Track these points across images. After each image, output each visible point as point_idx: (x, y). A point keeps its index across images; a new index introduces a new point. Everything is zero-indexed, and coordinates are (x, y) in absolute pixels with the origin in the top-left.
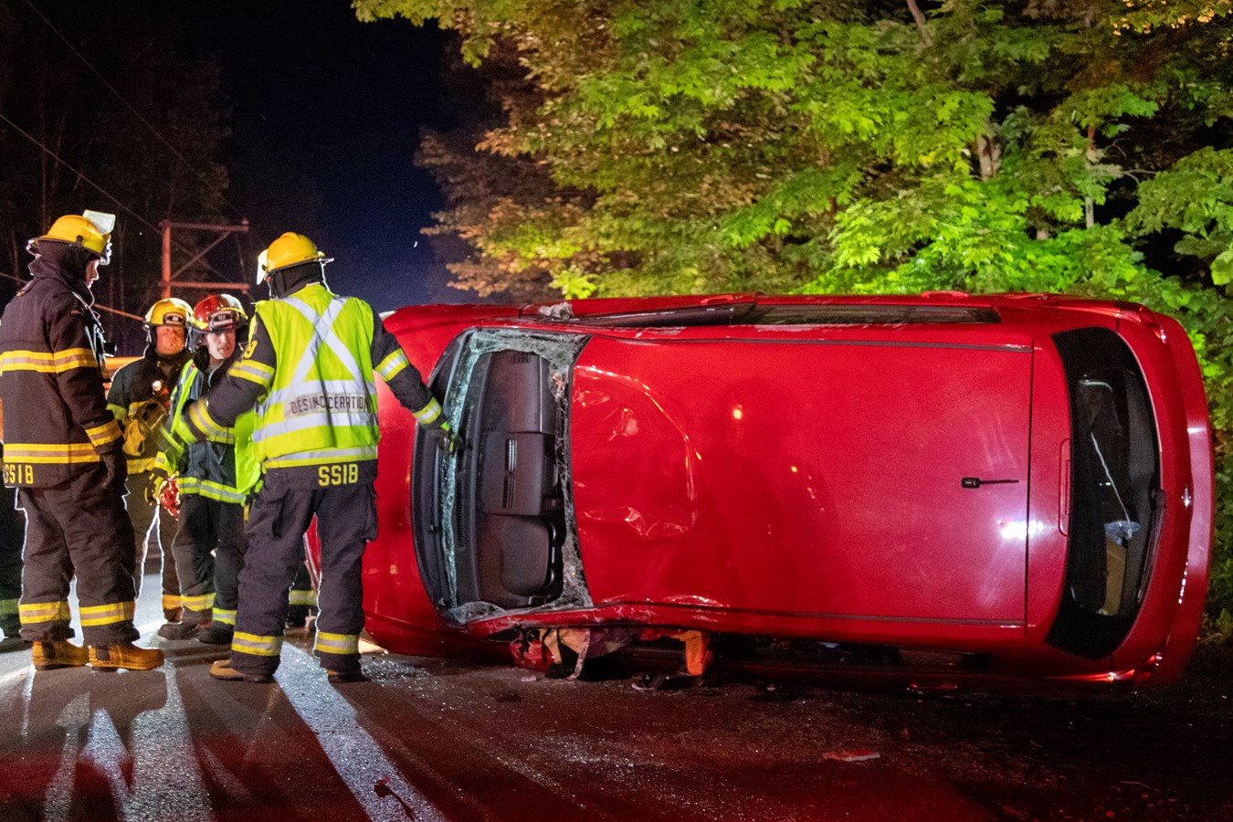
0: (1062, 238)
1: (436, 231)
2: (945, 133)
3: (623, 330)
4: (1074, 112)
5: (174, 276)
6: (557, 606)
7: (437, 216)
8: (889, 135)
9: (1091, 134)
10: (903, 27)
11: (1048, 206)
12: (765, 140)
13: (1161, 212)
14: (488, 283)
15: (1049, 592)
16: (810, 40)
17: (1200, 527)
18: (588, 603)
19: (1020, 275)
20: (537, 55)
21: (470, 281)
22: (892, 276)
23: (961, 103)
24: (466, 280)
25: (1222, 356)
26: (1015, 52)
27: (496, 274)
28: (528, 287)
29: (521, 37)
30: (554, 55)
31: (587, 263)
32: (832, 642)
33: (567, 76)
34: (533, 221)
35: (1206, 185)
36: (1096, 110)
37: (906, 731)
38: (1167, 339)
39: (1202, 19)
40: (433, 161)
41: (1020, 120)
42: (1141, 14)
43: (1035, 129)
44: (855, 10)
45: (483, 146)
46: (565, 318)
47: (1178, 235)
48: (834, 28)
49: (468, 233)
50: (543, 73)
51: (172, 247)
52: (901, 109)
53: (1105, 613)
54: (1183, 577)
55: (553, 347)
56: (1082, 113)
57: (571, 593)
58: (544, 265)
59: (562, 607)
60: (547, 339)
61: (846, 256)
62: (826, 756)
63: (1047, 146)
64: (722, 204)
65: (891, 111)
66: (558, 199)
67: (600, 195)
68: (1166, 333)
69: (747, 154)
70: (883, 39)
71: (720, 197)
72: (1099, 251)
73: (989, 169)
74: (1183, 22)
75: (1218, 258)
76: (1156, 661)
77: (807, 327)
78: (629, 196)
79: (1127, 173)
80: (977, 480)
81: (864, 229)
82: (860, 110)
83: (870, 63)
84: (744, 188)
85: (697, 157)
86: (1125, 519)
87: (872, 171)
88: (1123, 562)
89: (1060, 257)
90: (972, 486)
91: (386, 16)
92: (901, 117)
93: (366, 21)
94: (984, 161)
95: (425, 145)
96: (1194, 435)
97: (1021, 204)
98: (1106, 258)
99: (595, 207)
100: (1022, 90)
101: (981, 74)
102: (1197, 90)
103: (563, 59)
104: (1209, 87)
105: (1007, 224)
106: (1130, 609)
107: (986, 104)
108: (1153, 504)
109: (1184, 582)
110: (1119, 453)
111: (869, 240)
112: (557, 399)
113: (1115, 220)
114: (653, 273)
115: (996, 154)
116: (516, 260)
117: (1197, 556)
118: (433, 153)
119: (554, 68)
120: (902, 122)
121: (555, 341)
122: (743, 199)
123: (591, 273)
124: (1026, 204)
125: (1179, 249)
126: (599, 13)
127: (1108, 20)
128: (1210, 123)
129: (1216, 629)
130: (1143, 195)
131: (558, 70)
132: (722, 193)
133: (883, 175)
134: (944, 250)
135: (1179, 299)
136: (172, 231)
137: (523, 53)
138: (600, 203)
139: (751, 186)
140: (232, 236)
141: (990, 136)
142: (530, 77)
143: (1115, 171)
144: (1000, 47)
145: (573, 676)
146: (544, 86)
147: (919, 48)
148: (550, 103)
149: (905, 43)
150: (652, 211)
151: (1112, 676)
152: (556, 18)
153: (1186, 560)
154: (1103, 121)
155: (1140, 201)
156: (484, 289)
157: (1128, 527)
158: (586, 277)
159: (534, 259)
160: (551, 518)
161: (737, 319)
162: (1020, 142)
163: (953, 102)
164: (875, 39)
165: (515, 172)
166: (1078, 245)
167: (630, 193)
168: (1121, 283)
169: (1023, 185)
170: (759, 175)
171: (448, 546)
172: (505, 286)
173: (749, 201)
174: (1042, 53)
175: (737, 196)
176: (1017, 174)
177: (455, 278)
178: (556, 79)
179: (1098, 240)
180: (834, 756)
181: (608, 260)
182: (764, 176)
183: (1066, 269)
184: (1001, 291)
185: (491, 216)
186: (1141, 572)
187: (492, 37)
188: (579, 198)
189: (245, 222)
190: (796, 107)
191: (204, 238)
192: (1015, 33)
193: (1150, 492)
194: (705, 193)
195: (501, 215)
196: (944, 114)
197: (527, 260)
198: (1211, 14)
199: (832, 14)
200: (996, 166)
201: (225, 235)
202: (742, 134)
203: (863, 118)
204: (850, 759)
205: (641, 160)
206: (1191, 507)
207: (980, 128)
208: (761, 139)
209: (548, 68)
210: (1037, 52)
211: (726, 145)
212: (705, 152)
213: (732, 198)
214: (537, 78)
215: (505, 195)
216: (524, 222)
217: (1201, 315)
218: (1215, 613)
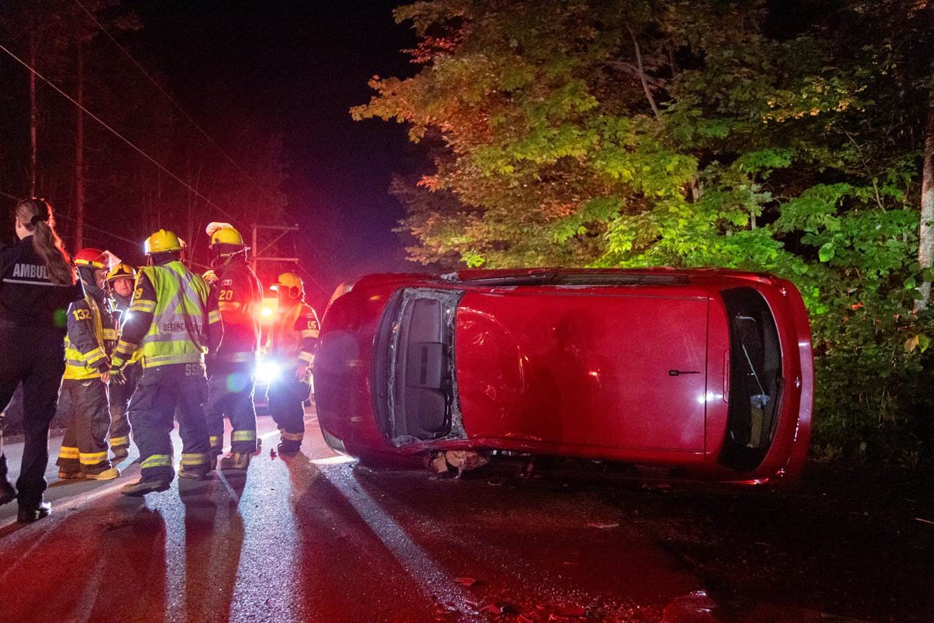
0: (737, 235)
1: (400, 230)
2: (671, 178)
3: (484, 288)
4: (742, 165)
5: (259, 254)
6: (448, 438)
7: (400, 222)
8: (640, 179)
9: (754, 177)
10: (649, 119)
11: (728, 217)
12: (576, 180)
13: (793, 221)
14: (427, 258)
15: (718, 433)
16: (597, 127)
17: (806, 398)
18: (465, 436)
19: (711, 256)
20: (452, 134)
21: (417, 256)
22: (641, 257)
23: (680, 161)
24: (415, 256)
25: (829, 300)
26: (710, 133)
27: (431, 253)
28: (450, 260)
29: (442, 124)
30: (461, 134)
31: (480, 248)
32: (598, 460)
33: (468, 145)
34: (451, 225)
35: (819, 205)
36: (755, 163)
37: (636, 511)
38: (786, 294)
39: (812, 114)
40: (398, 192)
41: (715, 169)
42: (778, 111)
43: (723, 174)
44: (624, 109)
45: (421, 183)
46: (455, 280)
47: (803, 233)
48: (611, 120)
49: (416, 231)
50: (455, 144)
51: (257, 239)
52: (647, 164)
53: (751, 446)
54: (796, 426)
55: (447, 297)
56: (747, 165)
57: (456, 431)
58: (457, 249)
59: (451, 439)
60: (443, 293)
61: (614, 247)
62: (589, 525)
63: (726, 184)
64: (553, 215)
65: (641, 166)
66: (464, 213)
67: (487, 210)
68: (785, 290)
69: (565, 188)
70: (638, 126)
71: (551, 211)
72: (757, 243)
73: (698, 196)
74: (802, 115)
75: (823, 246)
76: (781, 474)
77: (584, 286)
78: (502, 211)
79: (775, 198)
80: (677, 371)
81: (623, 232)
82: (624, 165)
83: (631, 139)
84: (565, 206)
85: (538, 190)
86: (762, 394)
87: (632, 197)
88: (762, 418)
89: (735, 246)
90: (673, 375)
91: (368, 117)
92: (647, 168)
93: (358, 120)
94: (695, 191)
95: (394, 183)
96: (802, 347)
97: (713, 217)
98: (761, 247)
99: (484, 217)
100: (715, 153)
101: (691, 145)
102: (815, 152)
103: (466, 136)
104: (821, 151)
105: (705, 228)
106: (766, 444)
107: (693, 161)
108: (778, 385)
109: (797, 429)
110: (759, 357)
111: (626, 238)
112: (448, 326)
113: (768, 225)
114: (515, 252)
115: (701, 187)
116: (442, 247)
117: (805, 415)
118: (397, 187)
119: (461, 141)
120: (647, 172)
121: (448, 293)
122: (564, 212)
123: (482, 253)
124: (716, 217)
125: (803, 241)
126: (485, 112)
127: (760, 115)
128: (822, 170)
129: (825, 455)
130: (783, 211)
131: (463, 142)
132: (552, 209)
133: (639, 200)
134: (668, 243)
135: (801, 269)
136: (257, 230)
137: (445, 134)
138: (487, 214)
139: (569, 205)
140: (290, 232)
141: (698, 177)
142: (448, 146)
143: (767, 197)
144: (701, 131)
145: (457, 477)
146: (455, 151)
147: (658, 130)
148: (459, 159)
149: (650, 127)
150: (515, 218)
151: (757, 482)
152: (460, 116)
153: (798, 417)
154: (760, 170)
155: (782, 214)
156: (424, 261)
157: (764, 398)
158: (479, 255)
159: (450, 246)
160: (445, 390)
161: (546, 282)
162: (714, 181)
163: (675, 160)
164: (633, 126)
165: (442, 197)
166: (746, 239)
167: (503, 209)
168: (769, 261)
169: (714, 206)
170: (573, 200)
171: (391, 405)
172: (436, 259)
173: (568, 213)
174: (725, 133)
175: (562, 210)
176: (710, 200)
177: (409, 255)
178: (461, 148)
179: (756, 237)
180: (593, 525)
181: (491, 246)
182: (576, 200)
183: (738, 252)
184: (700, 266)
185: (428, 222)
186: (771, 423)
187: (425, 126)
188: (475, 212)
189: (297, 225)
190: (590, 164)
191: (276, 233)
192: (710, 122)
193: (776, 379)
194: (543, 209)
195: (433, 222)
196: (670, 168)
197: (446, 246)
198: (818, 111)
199: (612, 112)
200: (702, 194)
201: (286, 232)
202: (564, 177)
203: (625, 170)
204: (601, 527)
205: (507, 192)
206: (800, 386)
207: (691, 175)
208: (574, 180)
209: (458, 141)
210: (722, 133)
211: (553, 184)
212: (542, 187)
213: (558, 212)
214: (452, 146)
215: (436, 211)
216: (445, 225)
217: (815, 278)
218: (824, 446)
